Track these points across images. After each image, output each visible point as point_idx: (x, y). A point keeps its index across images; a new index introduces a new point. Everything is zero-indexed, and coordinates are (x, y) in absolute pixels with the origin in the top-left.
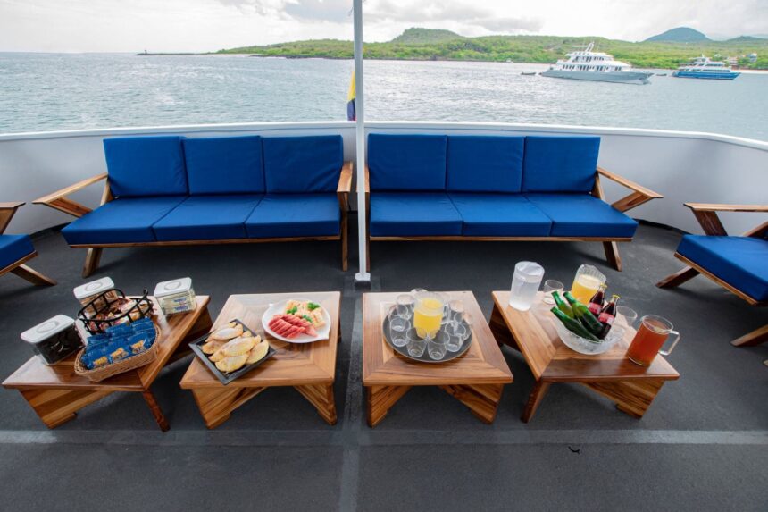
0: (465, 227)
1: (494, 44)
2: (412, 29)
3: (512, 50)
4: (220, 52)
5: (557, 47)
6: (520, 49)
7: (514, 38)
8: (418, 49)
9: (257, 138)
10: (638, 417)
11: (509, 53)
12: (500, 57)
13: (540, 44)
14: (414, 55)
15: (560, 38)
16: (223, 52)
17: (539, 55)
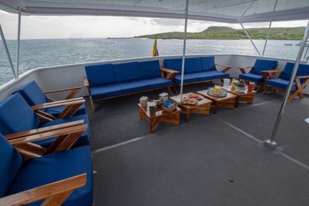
0: (199, 79)
1: (252, 32)
2: (212, 27)
3: (261, 34)
4: (134, 37)
5: (284, 32)
6: (265, 33)
7: (261, 29)
8: (216, 35)
9: (136, 62)
10: (251, 103)
11: (259, 36)
12: (255, 37)
13: (274, 32)
14: (215, 37)
15: (284, 28)
16: (136, 37)
17: (275, 36)
